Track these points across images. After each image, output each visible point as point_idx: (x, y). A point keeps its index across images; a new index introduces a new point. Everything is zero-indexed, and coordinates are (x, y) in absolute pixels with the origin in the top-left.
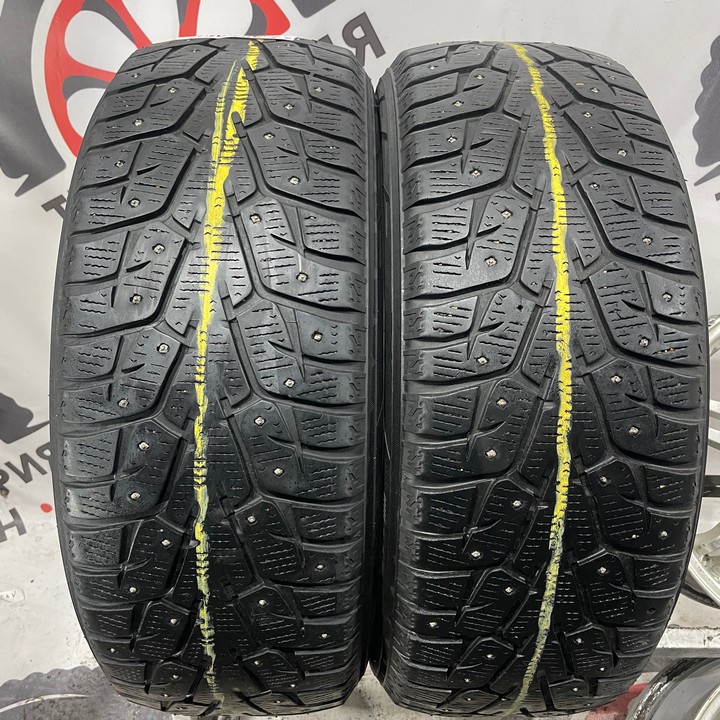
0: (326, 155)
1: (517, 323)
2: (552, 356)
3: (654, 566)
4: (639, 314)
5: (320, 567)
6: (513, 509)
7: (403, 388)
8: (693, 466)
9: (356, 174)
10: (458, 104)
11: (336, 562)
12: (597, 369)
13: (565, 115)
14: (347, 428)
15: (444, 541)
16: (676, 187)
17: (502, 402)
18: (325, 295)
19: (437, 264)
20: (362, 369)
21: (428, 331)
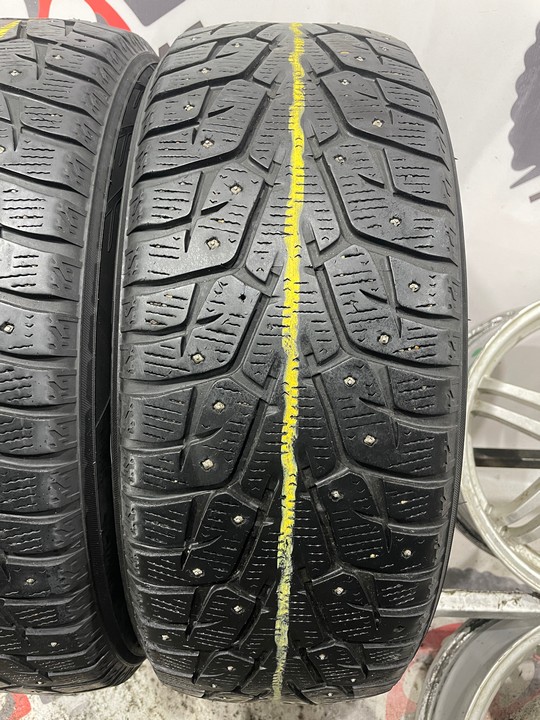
0: (44, 124)
1: (238, 316)
2: (276, 354)
3: (399, 586)
4: (380, 306)
5: (30, 581)
6: (233, 526)
7: (119, 386)
8: (442, 477)
9: (81, 145)
10: (205, 71)
11: (49, 576)
12: (328, 369)
13: (321, 84)
14: (48, 434)
15: (162, 557)
16: (438, 163)
17: (218, 406)
18: (19, 280)
19: (154, 246)
20: (72, 365)
21: (141, 323)
